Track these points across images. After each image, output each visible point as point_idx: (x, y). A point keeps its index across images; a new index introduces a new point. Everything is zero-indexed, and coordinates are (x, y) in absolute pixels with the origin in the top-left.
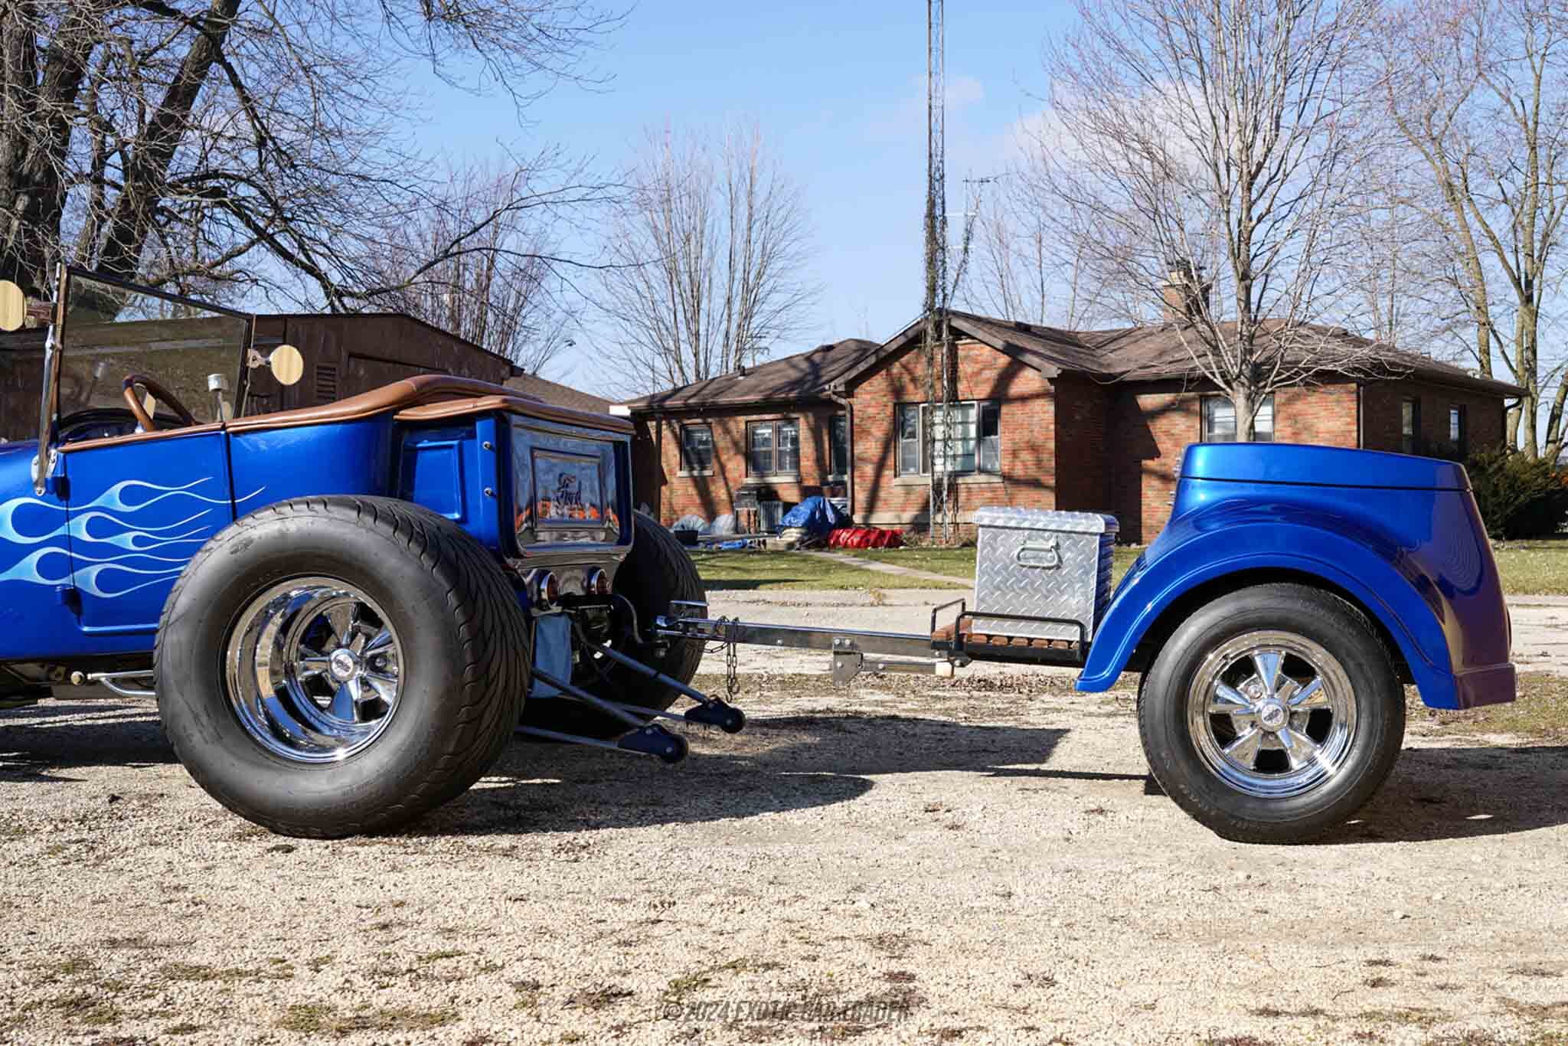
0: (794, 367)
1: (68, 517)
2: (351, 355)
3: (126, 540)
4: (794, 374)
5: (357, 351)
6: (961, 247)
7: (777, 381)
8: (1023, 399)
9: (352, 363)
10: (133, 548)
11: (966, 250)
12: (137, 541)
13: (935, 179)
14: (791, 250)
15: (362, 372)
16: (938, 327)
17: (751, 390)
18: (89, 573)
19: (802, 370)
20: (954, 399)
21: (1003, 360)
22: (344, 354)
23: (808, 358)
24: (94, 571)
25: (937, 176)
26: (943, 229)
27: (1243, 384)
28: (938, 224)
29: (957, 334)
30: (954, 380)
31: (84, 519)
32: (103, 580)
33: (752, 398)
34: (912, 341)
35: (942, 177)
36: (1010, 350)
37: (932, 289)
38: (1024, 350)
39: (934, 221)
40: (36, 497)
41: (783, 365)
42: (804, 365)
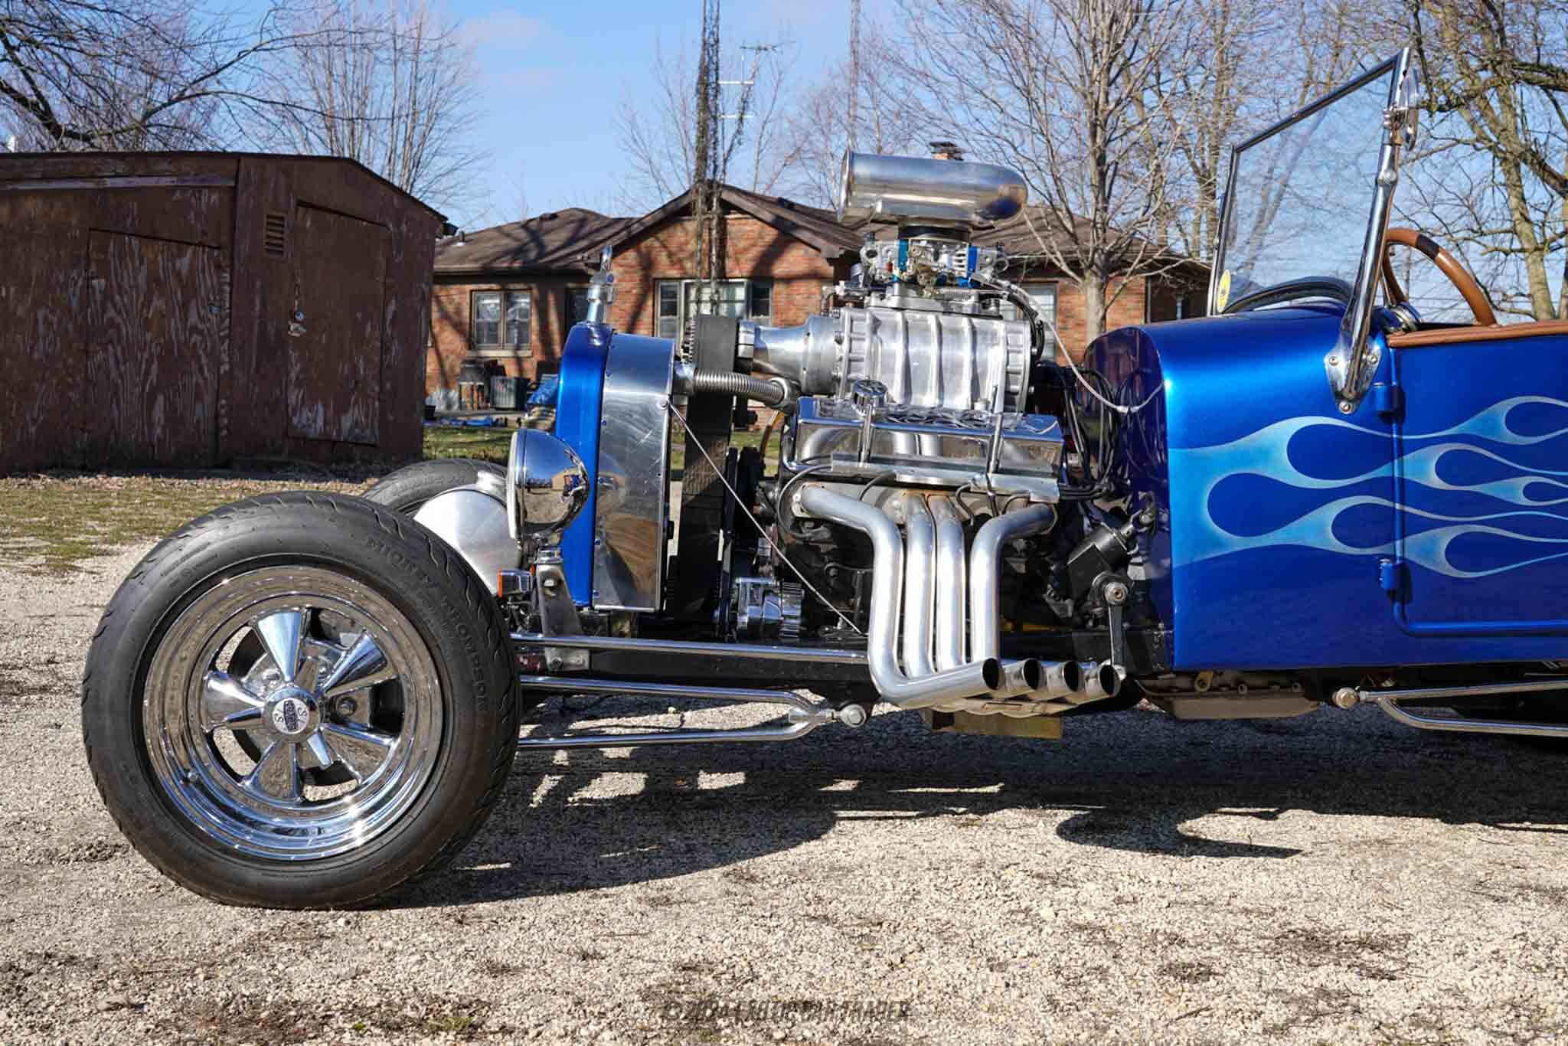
0: (508, 235)
1: (1403, 449)
2: (300, 203)
3: (1514, 490)
4: (507, 243)
5: (304, 199)
6: (736, 117)
7: (489, 249)
8: (788, 280)
9: (301, 209)
10: (1524, 501)
11: (741, 120)
12: (1530, 491)
13: (710, 46)
14: (457, 112)
15: (308, 224)
16: (708, 201)
17: (463, 257)
18: (1434, 541)
19: (516, 239)
20: (723, 279)
21: (771, 234)
22: (293, 202)
23: (525, 226)
24: (1445, 537)
25: (712, 41)
26: (716, 96)
27: (1096, 274)
28: (711, 92)
29: (727, 207)
30: (722, 256)
31: (1437, 452)
32: (1458, 551)
33: (468, 266)
34: (674, 214)
35: (717, 41)
36: (777, 223)
37: (702, 158)
38: (796, 227)
39: (707, 88)
40: (1341, 417)
41: (496, 234)
42: (522, 235)
